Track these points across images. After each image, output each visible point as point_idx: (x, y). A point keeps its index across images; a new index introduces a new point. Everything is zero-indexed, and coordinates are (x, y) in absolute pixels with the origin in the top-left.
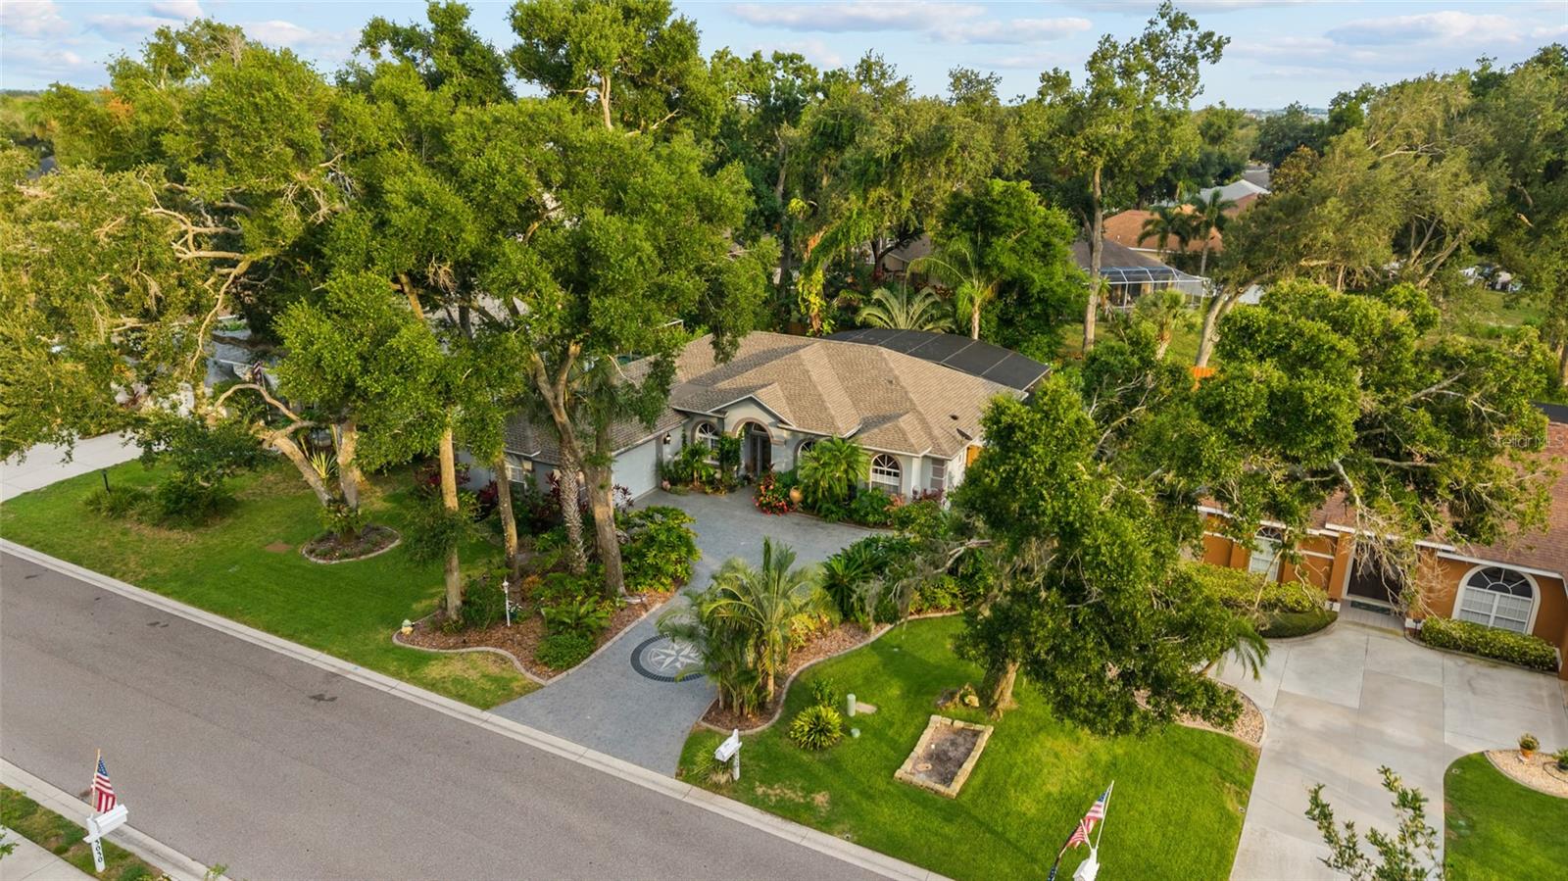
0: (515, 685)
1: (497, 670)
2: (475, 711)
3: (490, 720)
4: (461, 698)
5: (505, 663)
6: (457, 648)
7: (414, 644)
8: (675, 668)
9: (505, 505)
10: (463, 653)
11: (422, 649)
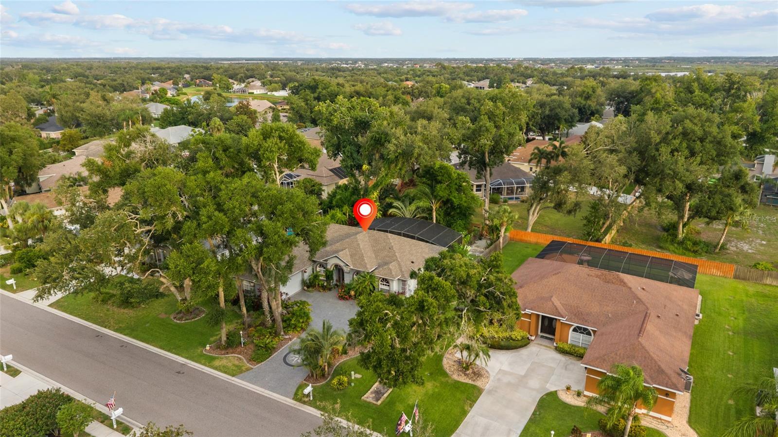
0: (244, 368)
1: (238, 363)
2: (230, 377)
3: (235, 380)
5: (241, 360)
6: (225, 355)
7: (210, 353)
8: (298, 362)
9: (242, 303)
10: (227, 357)
11: (213, 355)
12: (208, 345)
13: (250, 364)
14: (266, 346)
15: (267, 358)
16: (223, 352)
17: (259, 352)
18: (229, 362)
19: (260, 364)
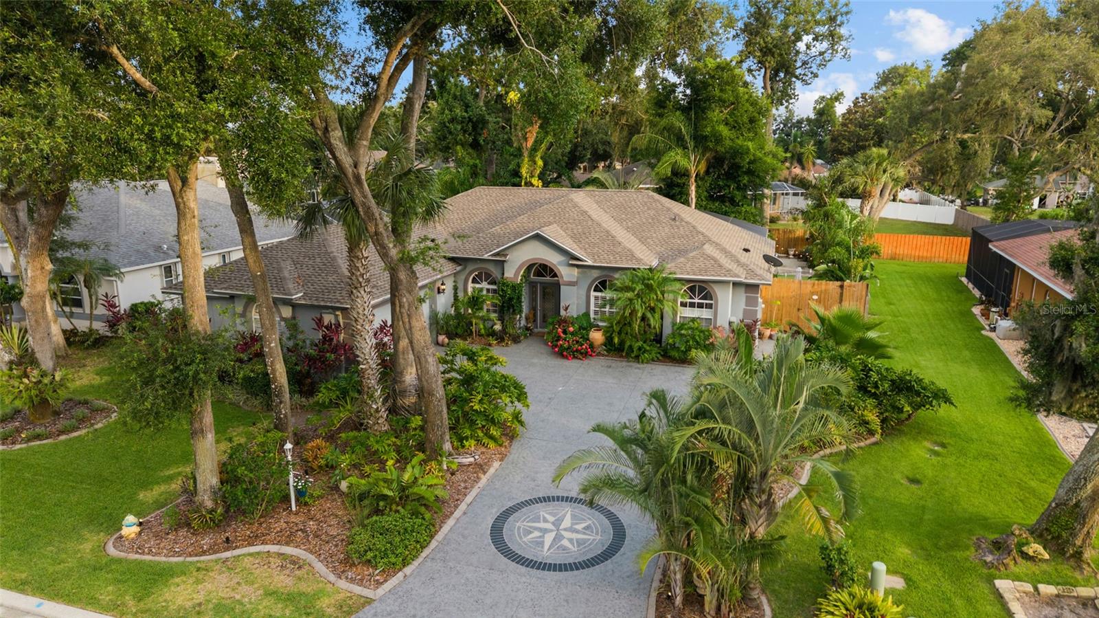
0: (324, 604)
1: (289, 581)
5: (300, 568)
6: (215, 552)
7: (143, 553)
8: (565, 548)
9: (273, 345)
10: (227, 559)
11: (157, 558)
12: (130, 519)
13: (352, 581)
14: (405, 495)
15: (423, 547)
16: (206, 541)
17: (386, 520)
18: (245, 588)
19: (400, 575)
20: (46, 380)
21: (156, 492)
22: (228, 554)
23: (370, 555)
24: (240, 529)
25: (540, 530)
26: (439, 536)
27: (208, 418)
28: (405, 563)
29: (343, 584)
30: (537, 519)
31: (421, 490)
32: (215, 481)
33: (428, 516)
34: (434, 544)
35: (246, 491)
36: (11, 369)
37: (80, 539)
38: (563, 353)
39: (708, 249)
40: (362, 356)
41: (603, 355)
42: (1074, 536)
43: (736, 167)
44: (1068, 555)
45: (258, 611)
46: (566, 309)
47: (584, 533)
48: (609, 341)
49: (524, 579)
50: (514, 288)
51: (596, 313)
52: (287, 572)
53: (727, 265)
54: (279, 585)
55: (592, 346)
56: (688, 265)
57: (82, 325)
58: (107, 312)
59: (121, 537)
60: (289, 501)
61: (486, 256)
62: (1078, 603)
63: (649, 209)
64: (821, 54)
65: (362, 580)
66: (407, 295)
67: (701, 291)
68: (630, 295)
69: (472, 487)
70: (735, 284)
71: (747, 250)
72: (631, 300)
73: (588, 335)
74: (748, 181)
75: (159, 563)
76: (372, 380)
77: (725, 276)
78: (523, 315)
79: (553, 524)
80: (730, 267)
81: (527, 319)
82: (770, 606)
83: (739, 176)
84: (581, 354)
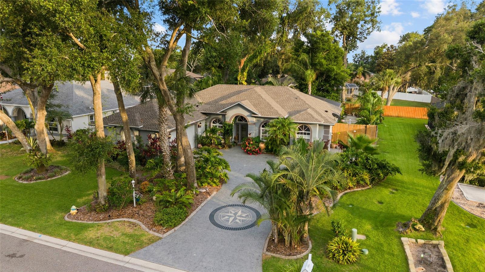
0: (144, 238)
1: (131, 231)
2: (120, 257)
3: (130, 262)
4: (110, 249)
5: (136, 226)
6: (105, 220)
7: (78, 220)
8: (237, 223)
9: (129, 144)
10: (109, 223)
11: (83, 222)
12: (74, 207)
13: (155, 231)
14: (177, 201)
15: (183, 221)
16: (101, 216)
17: (168, 210)
18: (115, 232)
19: (173, 230)
20: (43, 157)
21: (84, 199)
22: (109, 221)
23: (162, 222)
24: (115, 213)
25: (228, 216)
26: (190, 217)
27: (103, 170)
28: (175, 226)
29: (151, 232)
30: (228, 213)
31: (184, 199)
32: (105, 194)
33: (185, 209)
34: (187, 220)
35: (117, 198)
36: (30, 153)
37: (55, 214)
38: (248, 152)
39: (309, 111)
40: (164, 149)
41: (264, 153)
42: (434, 221)
43: (328, 77)
44: (432, 229)
45: (119, 240)
46: (250, 134)
47: (245, 218)
48: (267, 148)
49: (220, 233)
50: (230, 125)
51: (263, 136)
52: (131, 227)
53: (316, 117)
54: (128, 232)
55: (260, 149)
56: (300, 117)
57: (58, 138)
58: (67, 133)
59: (70, 214)
60: (133, 203)
61: (218, 113)
62: (432, 246)
63: (286, 94)
64: (368, 29)
65: (158, 231)
66: (180, 125)
67: (305, 128)
68: (275, 128)
69: (204, 200)
70: (319, 125)
71: (326, 111)
72: (275, 131)
73: (259, 145)
74: (334, 83)
75: (84, 223)
76: (168, 159)
77: (315, 121)
78: (233, 137)
79: (234, 214)
80: (317, 118)
81: (235, 138)
82: (312, 244)
83: (330, 81)
84: (256, 152)
